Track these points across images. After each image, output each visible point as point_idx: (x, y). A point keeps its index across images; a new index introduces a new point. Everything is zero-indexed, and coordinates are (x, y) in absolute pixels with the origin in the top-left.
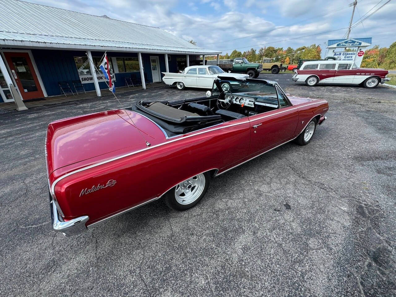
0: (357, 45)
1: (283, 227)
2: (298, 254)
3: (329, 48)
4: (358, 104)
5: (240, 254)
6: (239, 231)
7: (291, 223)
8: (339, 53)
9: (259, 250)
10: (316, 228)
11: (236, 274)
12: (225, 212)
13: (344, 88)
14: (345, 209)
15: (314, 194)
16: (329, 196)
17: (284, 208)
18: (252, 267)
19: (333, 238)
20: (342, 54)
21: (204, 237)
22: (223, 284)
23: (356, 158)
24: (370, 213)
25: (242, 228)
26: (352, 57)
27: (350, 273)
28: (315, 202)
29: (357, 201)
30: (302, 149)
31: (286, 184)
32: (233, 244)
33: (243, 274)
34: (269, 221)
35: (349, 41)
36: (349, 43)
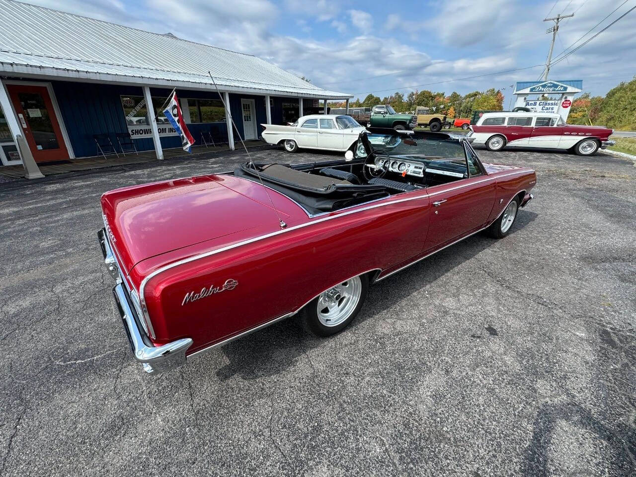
0: (560, 90)
1: (491, 362)
2: (522, 405)
3: (518, 94)
4: (572, 179)
5: (430, 405)
6: (421, 369)
7: (503, 357)
8: (533, 102)
9: (460, 397)
10: (544, 365)
11: (429, 437)
12: (394, 339)
13: (545, 154)
14: (582, 334)
15: (530, 313)
16: (552, 315)
17: (486, 334)
18: (454, 426)
19: (572, 379)
20: (538, 104)
21: (368, 378)
22: (411, 452)
23: (584, 259)
24: (621, 341)
25: (425, 363)
26: (552, 109)
27: (611, 433)
28: (534, 324)
29: (598, 324)
30: (498, 244)
31: (483, 297)
32: (416, 389)
33: (441, 437)
34: (467, 353)
35: (549, 85)
36: (549, 87)
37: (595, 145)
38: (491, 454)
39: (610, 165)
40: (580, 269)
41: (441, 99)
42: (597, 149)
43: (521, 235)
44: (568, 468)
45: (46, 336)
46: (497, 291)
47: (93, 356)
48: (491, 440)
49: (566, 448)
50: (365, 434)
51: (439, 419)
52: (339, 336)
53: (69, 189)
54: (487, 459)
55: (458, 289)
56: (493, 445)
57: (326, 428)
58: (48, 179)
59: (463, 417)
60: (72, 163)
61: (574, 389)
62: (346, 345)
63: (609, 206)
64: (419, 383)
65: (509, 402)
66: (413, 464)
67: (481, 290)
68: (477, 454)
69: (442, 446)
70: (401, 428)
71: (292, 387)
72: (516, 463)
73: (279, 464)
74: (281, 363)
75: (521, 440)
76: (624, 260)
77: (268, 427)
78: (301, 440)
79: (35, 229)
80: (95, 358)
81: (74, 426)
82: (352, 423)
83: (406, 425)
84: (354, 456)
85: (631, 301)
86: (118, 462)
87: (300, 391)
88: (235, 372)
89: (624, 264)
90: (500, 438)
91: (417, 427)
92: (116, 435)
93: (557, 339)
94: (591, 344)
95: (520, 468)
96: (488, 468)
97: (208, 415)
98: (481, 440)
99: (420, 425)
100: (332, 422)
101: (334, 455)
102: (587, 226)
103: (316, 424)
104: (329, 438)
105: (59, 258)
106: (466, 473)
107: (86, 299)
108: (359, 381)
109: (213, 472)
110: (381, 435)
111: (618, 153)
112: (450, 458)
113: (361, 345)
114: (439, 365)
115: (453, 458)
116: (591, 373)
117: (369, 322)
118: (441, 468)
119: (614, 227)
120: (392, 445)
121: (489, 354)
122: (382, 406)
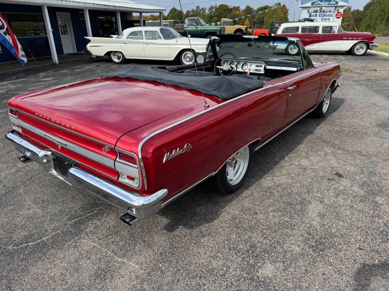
0: (333, 4)
1: (346, 192)
2: (372, 211)
3: (303, 7)
4: (355, 73)
5: (318, 220)
6: (304, 203)
8: (314, 14)
9: (335, 213)
10: (377, 189)
11: (326, 237)
13: (331, 56)
16: (372, 161)
17: (336, 177)
18: (338, 228)
20: (318, 15)
21: (272, 214)
23: (379, 125)
25: (305, 199)
26: (329, 19)
28: (363, 168)
31: (325, 156)
32: (306, 214)
33: (333, 236)
36: (325, 1)
37: (365, 47)
38: (364, 237)
39: (377, 61)
40: (379, 132)
41: (237, 12)
42: (367, 50)
43: (335, 115)
46: (333, 151)
48: (361, 231)
51: (327, 227)
54: (363, 240)
56: (363, 233)
57: (259, 245)
59: (341, 223)
63: (384, 90)
64: (307, 210)
65: (364, 210)
67: (322, 152)
69: (335, 240)
70: (307, 236)
71: (222, 227)
80: (45, 239)
82: (274, 240)
83: (309, 234)
84: (285, 255)
93: (380, 174)
95: (382, 241)
96: (365, 244)
98: (356, 232)
102: (375, 105)
104: (264, 250)
106: (354, 249)
108: (266, 216)
110: (296, 241)
111: (381, 53)
112: (342, 244)
115: (344, 244)
120: (306, 245)
121: (343, 188)
122: (289, 227)
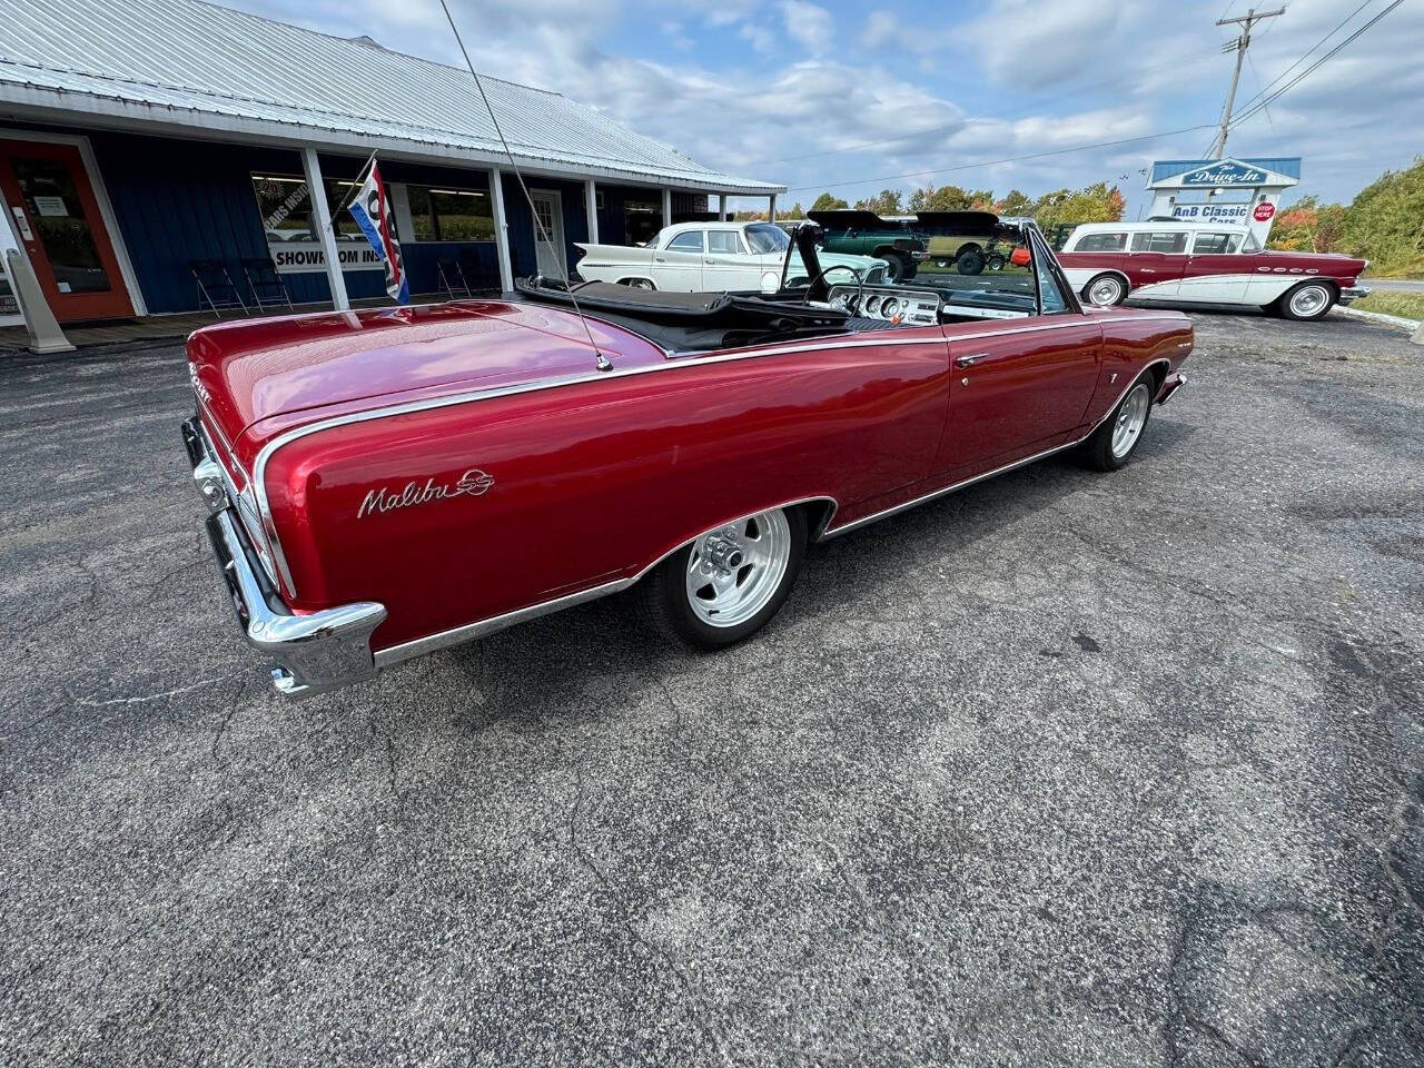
0: (1250, 182)
1: (1084, 701)
2: (1152, 782)
3: (1157, 189)
5: (941, 780)
6: (924, 713)
7: (1110, 691)
8: (1189, 208)
9: (1010, 767)
10: (1203, 707)
11: (938, 842)
12: (865, 657)
13: (1214, 316)
14: (1290, 651)
15: (1171, 610)
16: (1225, 615)
17: (1075, 648)
18: (995, 821)
19: (1267, 733)
20: (1200, 212)
21: (799, 732)
22: (895, 871)
23: (1295, 510)
24: (1377, 665)
25: (933, 703)
27: (1350, 836)
28: (1181, 632)
29: (1327, 632)
30: (1104, 481)
31: (1068, 580)
32: (910, 752)
33: (964, 843)
34: (1028, 684)
35: (1226, 168)
36: (1226, 172)
37: (1325, 295)
38: (1078, 874)
40: (1288, 529)
43: (1155, 466)
44: (1252, 900)
45: (59, 652)
46: (1099, 570)
47: (166, 690)
48: (1078, 848)
49: (1249, 863)
50: (792, 838)
51: (961, 808)
52: (738, 652)
53: (130, 373)
54: (1069, 883)
55: (1012, 565)
56: (1082, 856)
57: (701, 825)
58: (83, 353)
59: (1017, 804)
60: (139, 324)
61: (1270, 751)
62: (754, 669)
64: (919, 740)
65: (1122, 775)
66: (900, 894)
67: (1063, 568)
68: (1047, 874)
69: (966, 860)
70: (874, 826)
71: (626, 748)
72: (1136, 891)
73: (589, 894)
74: (603, 703)
75: (1147, 847)
76: (1385, 514)
77: (567, 823)
78: (643, 849)
79: (46, 447)
80: (173, 693)
81: (114, 823)
82: (761, 817)
83: (886, 821)
84: (764, 880)
85: (1401, 590)
86: (214, 890)
87: (645, 755)
88: (494, 718)
89: (1386, 521)
90: (1100, 843)
91: (910, 823)
92: (212, 839)
93: (1234, 658)
94: (1310, 670)
95: (1144, 902)
96: (1071, 901)
97: (429, 801)
98: (1055, 849)
99: (916, 819)
100: (716, 815)
101: (718, 877)
102: (1306, 450)
103: (679, 818)
104: (708, 846)
105: (97, 504)
106: (1021, 911)
107: (157, 580)
108: (780, 735)
109: (434, 911)
110: (828, 838)
111: (1378, 316)
112: (984, 882)
113: (788, 668)
114: (964, 706)
115: (992, 882)
116: (1308, 723)
117: (806, 625)
118: (963, 902)
119: (1365, 452)
120: (853, 857)
121: (1079, 686)
122: (831, 784)
